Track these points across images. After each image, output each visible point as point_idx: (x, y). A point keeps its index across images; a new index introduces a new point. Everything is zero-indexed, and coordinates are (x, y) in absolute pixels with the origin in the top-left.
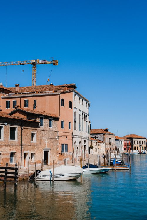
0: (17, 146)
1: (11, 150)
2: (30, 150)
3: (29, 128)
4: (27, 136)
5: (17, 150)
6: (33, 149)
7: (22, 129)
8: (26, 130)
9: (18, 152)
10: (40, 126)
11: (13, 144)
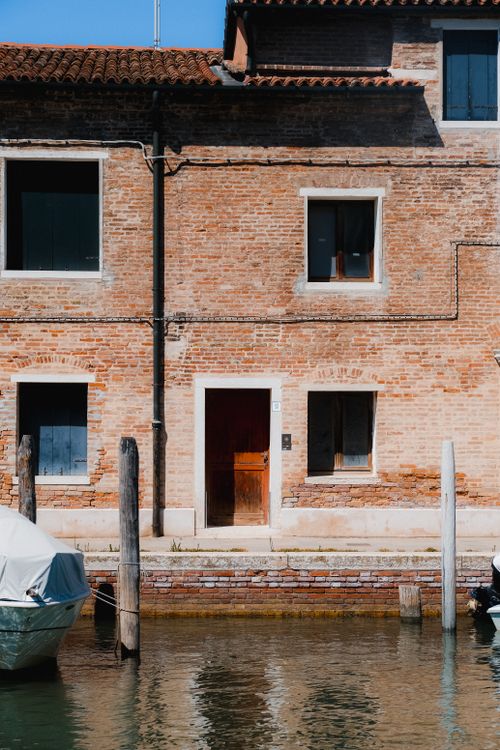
0: (101, 332)
1: (21, 361)
2: (291, 363)
3: (274, 153)
4: (236, 240)
5: (98, 360)
6: (334, 353)
7: (160, 172)
8: (222, 173)
9: (111, 385)
10: (443, 126)
11: (46, 313)
